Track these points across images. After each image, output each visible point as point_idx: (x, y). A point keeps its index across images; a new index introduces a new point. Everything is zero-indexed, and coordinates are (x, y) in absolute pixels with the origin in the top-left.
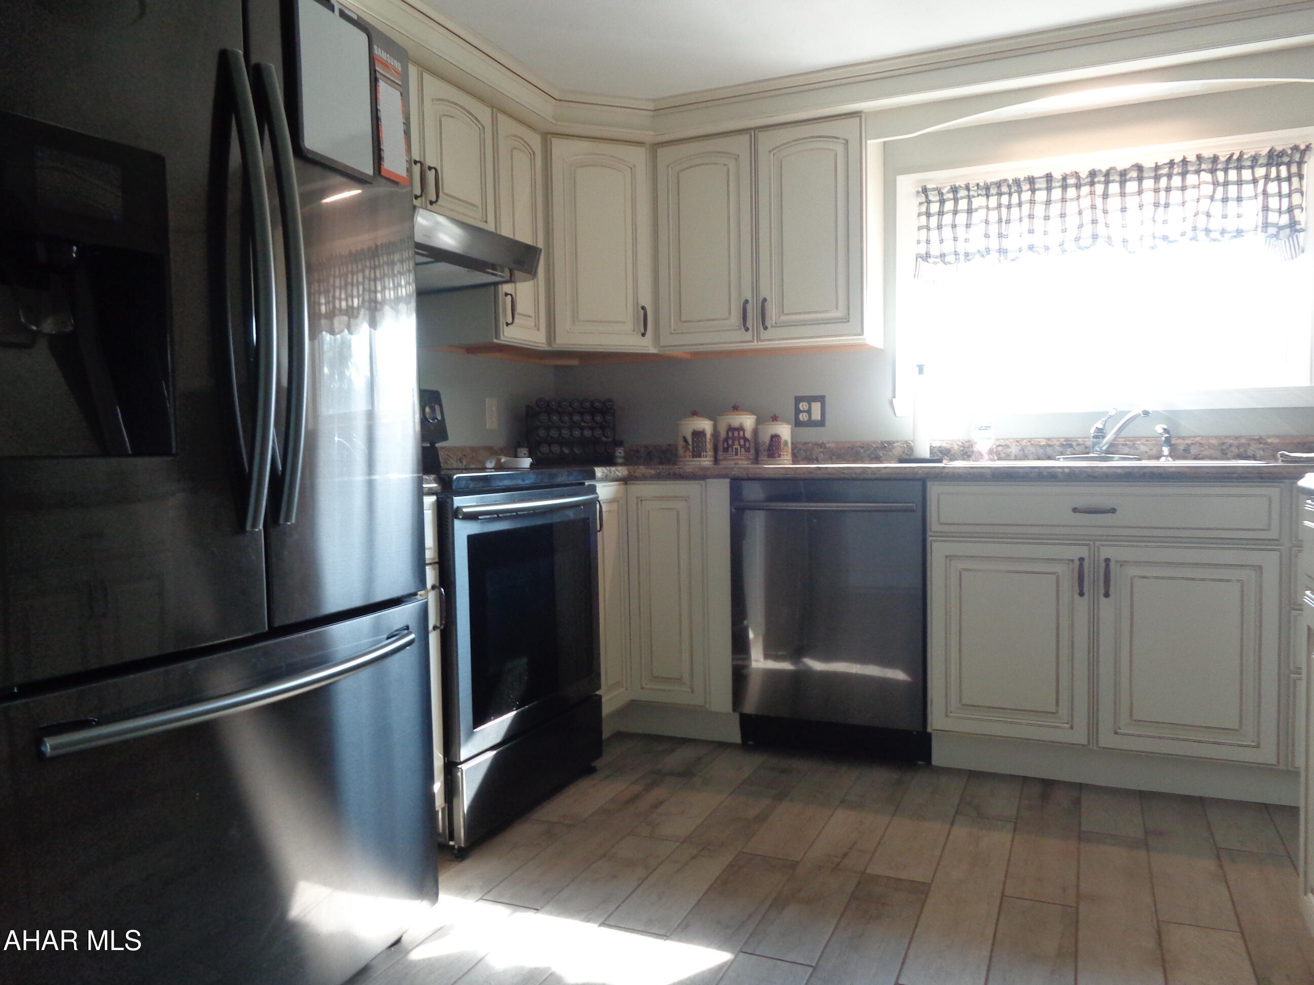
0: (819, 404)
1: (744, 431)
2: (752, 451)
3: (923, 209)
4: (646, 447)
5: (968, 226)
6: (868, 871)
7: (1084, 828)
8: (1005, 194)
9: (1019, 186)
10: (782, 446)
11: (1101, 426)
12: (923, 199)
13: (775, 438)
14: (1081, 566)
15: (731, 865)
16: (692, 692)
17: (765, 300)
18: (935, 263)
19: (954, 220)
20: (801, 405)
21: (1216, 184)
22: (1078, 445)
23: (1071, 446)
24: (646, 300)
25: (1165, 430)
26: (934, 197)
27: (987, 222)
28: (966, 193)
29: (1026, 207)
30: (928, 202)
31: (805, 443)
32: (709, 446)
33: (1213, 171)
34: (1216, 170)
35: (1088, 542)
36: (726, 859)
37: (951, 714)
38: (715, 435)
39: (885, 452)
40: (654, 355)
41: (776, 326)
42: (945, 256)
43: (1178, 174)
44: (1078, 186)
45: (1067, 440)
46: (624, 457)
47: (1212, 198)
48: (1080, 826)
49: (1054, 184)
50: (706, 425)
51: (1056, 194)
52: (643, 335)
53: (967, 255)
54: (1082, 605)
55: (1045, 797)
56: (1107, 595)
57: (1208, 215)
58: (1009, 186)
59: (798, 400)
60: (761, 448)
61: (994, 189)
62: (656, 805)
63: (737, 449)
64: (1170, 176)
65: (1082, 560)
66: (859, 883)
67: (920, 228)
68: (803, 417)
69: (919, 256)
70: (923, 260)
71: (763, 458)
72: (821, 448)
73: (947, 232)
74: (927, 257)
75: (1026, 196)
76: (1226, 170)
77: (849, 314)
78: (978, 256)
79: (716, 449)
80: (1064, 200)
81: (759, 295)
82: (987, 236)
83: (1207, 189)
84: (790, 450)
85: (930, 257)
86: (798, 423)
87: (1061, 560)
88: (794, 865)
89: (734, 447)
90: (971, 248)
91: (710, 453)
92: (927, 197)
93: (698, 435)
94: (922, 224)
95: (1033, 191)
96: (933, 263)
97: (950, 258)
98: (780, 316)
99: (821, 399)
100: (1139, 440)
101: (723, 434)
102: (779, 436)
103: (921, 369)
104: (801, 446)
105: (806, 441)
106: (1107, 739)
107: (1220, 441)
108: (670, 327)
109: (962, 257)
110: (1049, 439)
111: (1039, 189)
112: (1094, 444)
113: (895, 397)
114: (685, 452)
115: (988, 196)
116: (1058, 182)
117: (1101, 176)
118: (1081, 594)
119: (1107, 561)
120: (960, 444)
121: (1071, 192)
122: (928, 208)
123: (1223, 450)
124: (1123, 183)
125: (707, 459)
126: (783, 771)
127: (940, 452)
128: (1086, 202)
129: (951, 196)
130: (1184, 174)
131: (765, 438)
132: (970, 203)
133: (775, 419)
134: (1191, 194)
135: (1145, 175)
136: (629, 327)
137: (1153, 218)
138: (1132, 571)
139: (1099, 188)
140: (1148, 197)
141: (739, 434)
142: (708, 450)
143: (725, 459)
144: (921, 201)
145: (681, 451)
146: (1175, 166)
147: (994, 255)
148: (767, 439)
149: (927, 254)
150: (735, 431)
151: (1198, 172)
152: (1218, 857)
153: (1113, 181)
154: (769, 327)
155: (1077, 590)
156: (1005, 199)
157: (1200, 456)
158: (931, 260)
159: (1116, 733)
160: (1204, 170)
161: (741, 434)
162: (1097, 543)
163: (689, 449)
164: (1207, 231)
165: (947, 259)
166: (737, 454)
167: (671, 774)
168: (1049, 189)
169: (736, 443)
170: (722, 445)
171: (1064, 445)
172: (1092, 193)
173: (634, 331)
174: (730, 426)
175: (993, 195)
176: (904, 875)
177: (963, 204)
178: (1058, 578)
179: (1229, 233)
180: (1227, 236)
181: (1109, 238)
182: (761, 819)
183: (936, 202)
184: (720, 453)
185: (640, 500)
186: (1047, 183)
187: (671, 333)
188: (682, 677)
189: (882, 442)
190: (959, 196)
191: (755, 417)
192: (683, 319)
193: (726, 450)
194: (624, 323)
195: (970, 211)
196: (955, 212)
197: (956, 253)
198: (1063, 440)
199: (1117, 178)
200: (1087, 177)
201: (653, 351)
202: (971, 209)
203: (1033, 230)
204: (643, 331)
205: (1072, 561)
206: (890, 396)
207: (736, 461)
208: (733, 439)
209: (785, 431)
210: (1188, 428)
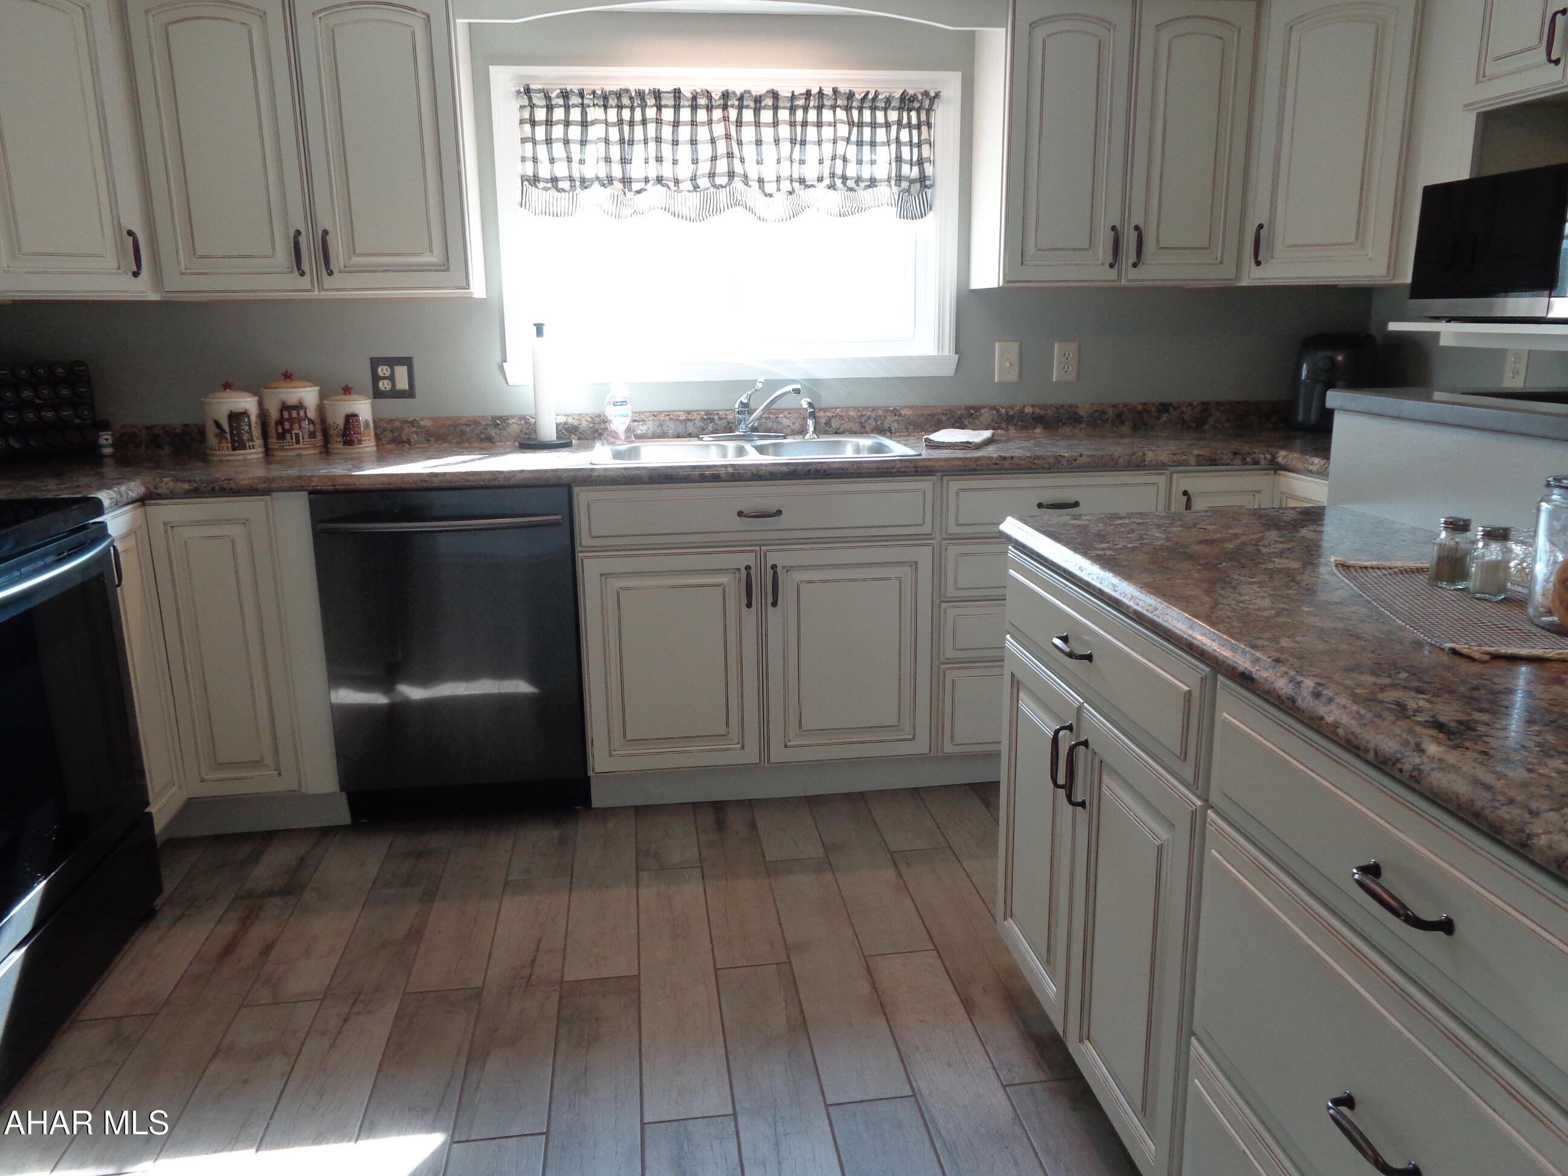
0: (405, 368)
1: (305, 409)
2: (319, 436)
3: (526, 115)
4: (148, 428)
5: (583, 143)
6: (566, 978)
7: (768, 859)
8: (626, 107)
9: (643, 99)
10: (362, 429)
11: (745, 401)
12: (526, 102)
13: (351, 419)
14: (749, 576)
15: (398, 1017)
16: (280, 775)
17: (325, 233)
18: (546, 189)
19: (566, 133)
20: (380, 369)
21: (851, 124)
22: (720, 419)
23: (713, 420)
24: (133, 220)
25: (810, 405)
26: (539, 100)
27: (607, 141)
28: (580, 100)
29: (651, 128)
30: (532, 106)
31: (391, 421)
32: (256, 432)
33: (848, 109)
34: (851, 108)
35: (753, 548)
36: (390, 1009)
37: (615, 753)
38: (263, 415)
39: (497, 431)
40: (156, 302)
41: (347, 270)
42: (557, 181)
43: (814, 107)
44: (709, 108)
45: (708, 413)
46: (113, 445)
47: (848, 140)
48: (764, 857)
49: (683, 102)
50: (247, 403)
51: (685, 114)
52: (136, 274)
53: (583, 181)
54: (750, 617)
55: (720, 825)
56: (774, 604)
57: (845, 160)
58: (631, 98)
59: (375, 362)
60: (332, 432)
61: (613, 99)
62: (266, 951)
63: (297, 435)
64: (806, 109)
65: (748, 568)
66: (561, 998)
67: (524, 140)
68: (385, 385)
69: (524, 178)
70: (530, 184)
71: (336, 446)
72: (413, 426)
73: (558, 149)
74: (535, 180)
75: (651, 113)
76: (860, 109)
77: (448, 260)
78: (596, 185)
79: (265, 435)
80: (693, 123)
81: (316, 225)
82: (608, 160)
83: (843, 130)
84: (372, 433)
85: (539, 181)
86: (378, 394)
87: (727, 570)
88: (478, 994)
89: (293, 432)
90: (589, 172)
91: (259, 442)
92: (530, 99)
93: (236, 417)
94: (525, 136)
95: (659, 108)
96: (543, 189)
97: (564, 185)
98: (350, 258)
99: (407, 362)
100: (782, 413)
101: (274, 415)
102: (356, 415)
103: (539, 329)
104: (385, 425)
105: (393, 417)
106: (778, 754)
107: (859, 414)
108: (179, 263)
109: (578, 184)
110: (689, 413)
111: (666, 106)
112: (740, 422)
113: (505, 361)
114: (220, 442)
115: (605, 107)
116: (688, 100)
117: (735, 99)
118: (749, 605)
119: (774, 567)
120: (590, 420)
121: (702, 115)
122: (532, 114)
123: (861, 423)
124: (757, 111)
125: (254, 450)
126: (419, 855)
127: (567, 429)
128: (719, 129)
129: (561, 101)
130: (820, 108)
131: (337, 418)
132: (584, 114)
133: (347, 390)
134: (827, 132)
135: (781, 104)
136: (110, 261)
137: (791, 156)
138: (798, 576)
139: (733, 114)
140: (784, 131)
141: (298, 414)
142: (255, 438)
143: (282, 449)
144: (522, 104)
145: (212, 440)
146: (812, 98)
147: (618, 185)
148: (340, 422)
149: (534, 176)
150: (291, 411)
151: (834, 107)
152: (895, 865)
153: (747, 107)
154: (336, 271)
155: (744, 601)
156: (626, 114)
157: (841, 430)
158: (541, 185)
159: (786, 746)
160: (839, 106)
161: (302, 413)
162: (763, 548)
163: (226, 438)
164: (844, 178)
165: (561, 185)
166: (298, 442)
167: (270, 893)
168: (677, 107)
169: (296, 426)
170: (274, 431)
171: (704, 419)
172: (726, 119)
173: (119, 268)
174: (284, 403)
175: (611, 107)
176: (607, 974)
177: (575, 114)
178: (724, 590)
179: (863, 181)
180: (862, 185)
181: (746, 176)
182: (415, 934)
183: (542, 107)
184: (273, 440)
185: (169, 526)
186: (675, 100)
187: (182, 274)
188: (262, 758)
189: (492, 418)
190: (570, 103)
191: (317, 388)
192: (199, 252)
193: (281, 436)
194: (101, 256)
195: (584, 124)
196: (567, 123)
197: (571, 179)
198: (703, 413)
199: (752, 104)
200: (720, 99)
201: (153, 297)
202: (586, 122)
203: (662, 157)
204: (135, 269)
205: (739, 570)
206: (499, 358)
207: (298, 452)
208: (291, 420)
209: (363, 408)
210: (828, 399)
